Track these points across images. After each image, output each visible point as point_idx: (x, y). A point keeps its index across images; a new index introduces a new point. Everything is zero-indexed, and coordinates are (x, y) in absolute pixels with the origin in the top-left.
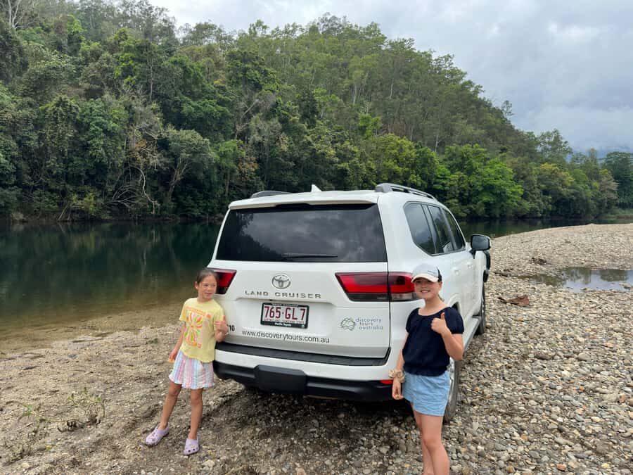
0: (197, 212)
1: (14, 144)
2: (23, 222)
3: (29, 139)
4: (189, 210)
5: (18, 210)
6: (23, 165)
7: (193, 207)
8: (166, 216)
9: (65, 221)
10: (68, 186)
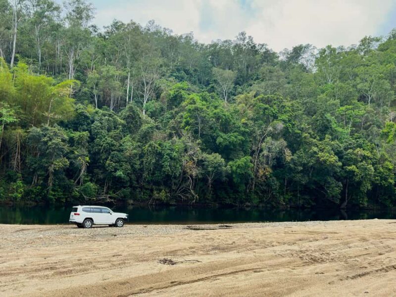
0: (228, 201)
1: (129, 167)
2: (132, 204)
3: (136, 164)
4: (223, 200)
5: (131, 198)
6: (133, 177)
7: (226, 198)
8: (209, 203)
9: (152, 205)
10: (153, 187)
